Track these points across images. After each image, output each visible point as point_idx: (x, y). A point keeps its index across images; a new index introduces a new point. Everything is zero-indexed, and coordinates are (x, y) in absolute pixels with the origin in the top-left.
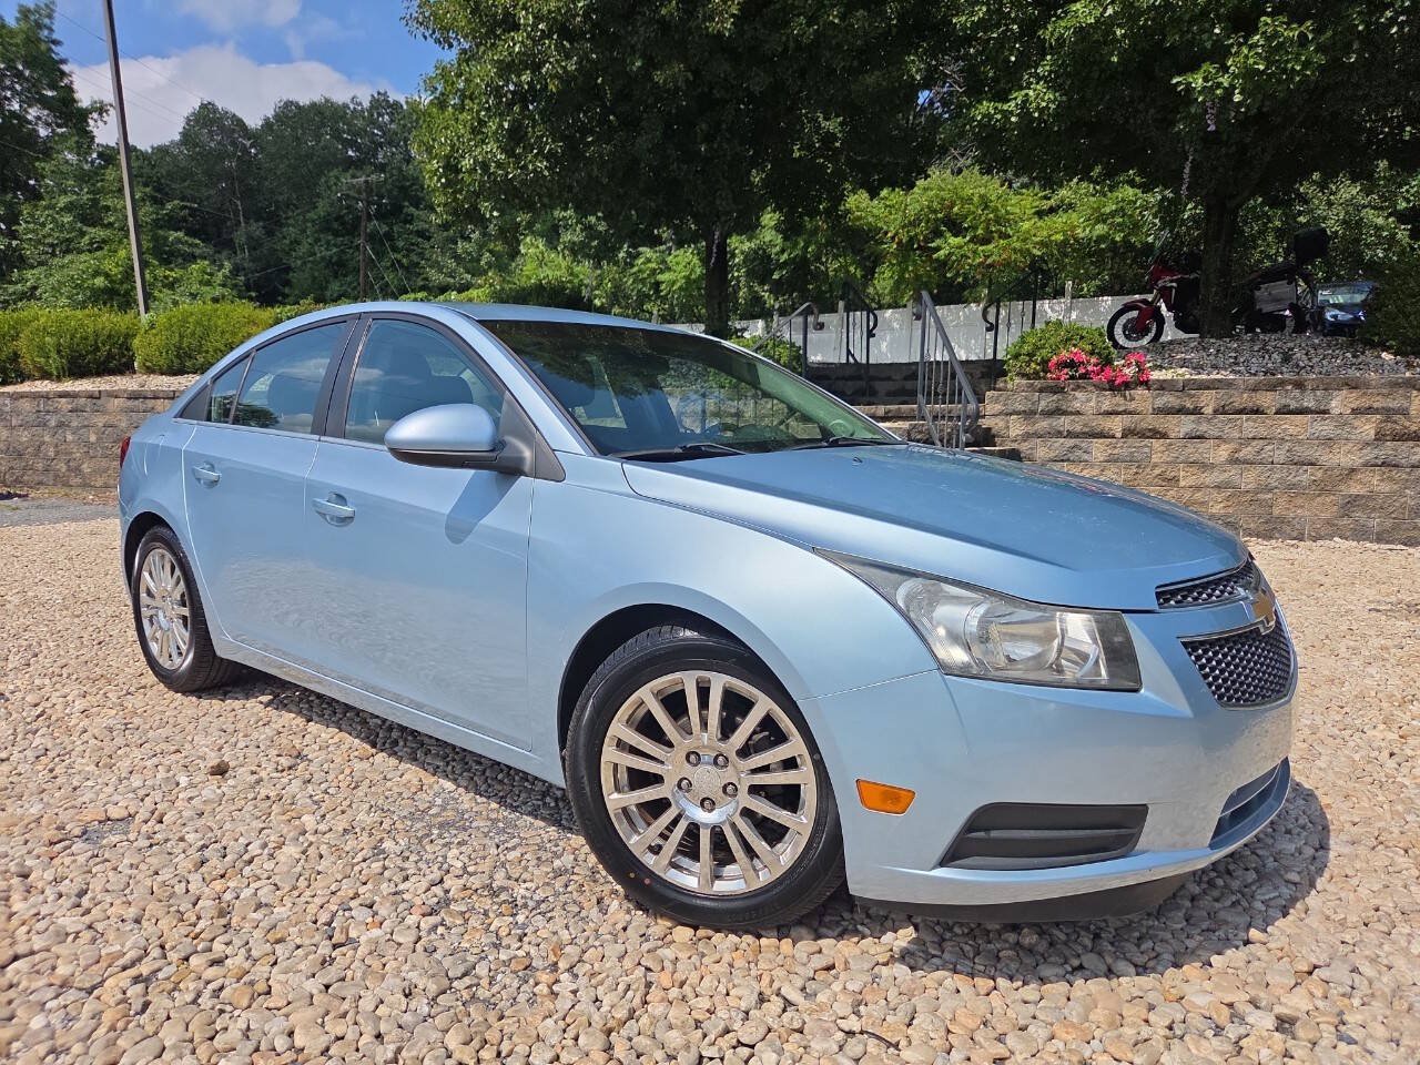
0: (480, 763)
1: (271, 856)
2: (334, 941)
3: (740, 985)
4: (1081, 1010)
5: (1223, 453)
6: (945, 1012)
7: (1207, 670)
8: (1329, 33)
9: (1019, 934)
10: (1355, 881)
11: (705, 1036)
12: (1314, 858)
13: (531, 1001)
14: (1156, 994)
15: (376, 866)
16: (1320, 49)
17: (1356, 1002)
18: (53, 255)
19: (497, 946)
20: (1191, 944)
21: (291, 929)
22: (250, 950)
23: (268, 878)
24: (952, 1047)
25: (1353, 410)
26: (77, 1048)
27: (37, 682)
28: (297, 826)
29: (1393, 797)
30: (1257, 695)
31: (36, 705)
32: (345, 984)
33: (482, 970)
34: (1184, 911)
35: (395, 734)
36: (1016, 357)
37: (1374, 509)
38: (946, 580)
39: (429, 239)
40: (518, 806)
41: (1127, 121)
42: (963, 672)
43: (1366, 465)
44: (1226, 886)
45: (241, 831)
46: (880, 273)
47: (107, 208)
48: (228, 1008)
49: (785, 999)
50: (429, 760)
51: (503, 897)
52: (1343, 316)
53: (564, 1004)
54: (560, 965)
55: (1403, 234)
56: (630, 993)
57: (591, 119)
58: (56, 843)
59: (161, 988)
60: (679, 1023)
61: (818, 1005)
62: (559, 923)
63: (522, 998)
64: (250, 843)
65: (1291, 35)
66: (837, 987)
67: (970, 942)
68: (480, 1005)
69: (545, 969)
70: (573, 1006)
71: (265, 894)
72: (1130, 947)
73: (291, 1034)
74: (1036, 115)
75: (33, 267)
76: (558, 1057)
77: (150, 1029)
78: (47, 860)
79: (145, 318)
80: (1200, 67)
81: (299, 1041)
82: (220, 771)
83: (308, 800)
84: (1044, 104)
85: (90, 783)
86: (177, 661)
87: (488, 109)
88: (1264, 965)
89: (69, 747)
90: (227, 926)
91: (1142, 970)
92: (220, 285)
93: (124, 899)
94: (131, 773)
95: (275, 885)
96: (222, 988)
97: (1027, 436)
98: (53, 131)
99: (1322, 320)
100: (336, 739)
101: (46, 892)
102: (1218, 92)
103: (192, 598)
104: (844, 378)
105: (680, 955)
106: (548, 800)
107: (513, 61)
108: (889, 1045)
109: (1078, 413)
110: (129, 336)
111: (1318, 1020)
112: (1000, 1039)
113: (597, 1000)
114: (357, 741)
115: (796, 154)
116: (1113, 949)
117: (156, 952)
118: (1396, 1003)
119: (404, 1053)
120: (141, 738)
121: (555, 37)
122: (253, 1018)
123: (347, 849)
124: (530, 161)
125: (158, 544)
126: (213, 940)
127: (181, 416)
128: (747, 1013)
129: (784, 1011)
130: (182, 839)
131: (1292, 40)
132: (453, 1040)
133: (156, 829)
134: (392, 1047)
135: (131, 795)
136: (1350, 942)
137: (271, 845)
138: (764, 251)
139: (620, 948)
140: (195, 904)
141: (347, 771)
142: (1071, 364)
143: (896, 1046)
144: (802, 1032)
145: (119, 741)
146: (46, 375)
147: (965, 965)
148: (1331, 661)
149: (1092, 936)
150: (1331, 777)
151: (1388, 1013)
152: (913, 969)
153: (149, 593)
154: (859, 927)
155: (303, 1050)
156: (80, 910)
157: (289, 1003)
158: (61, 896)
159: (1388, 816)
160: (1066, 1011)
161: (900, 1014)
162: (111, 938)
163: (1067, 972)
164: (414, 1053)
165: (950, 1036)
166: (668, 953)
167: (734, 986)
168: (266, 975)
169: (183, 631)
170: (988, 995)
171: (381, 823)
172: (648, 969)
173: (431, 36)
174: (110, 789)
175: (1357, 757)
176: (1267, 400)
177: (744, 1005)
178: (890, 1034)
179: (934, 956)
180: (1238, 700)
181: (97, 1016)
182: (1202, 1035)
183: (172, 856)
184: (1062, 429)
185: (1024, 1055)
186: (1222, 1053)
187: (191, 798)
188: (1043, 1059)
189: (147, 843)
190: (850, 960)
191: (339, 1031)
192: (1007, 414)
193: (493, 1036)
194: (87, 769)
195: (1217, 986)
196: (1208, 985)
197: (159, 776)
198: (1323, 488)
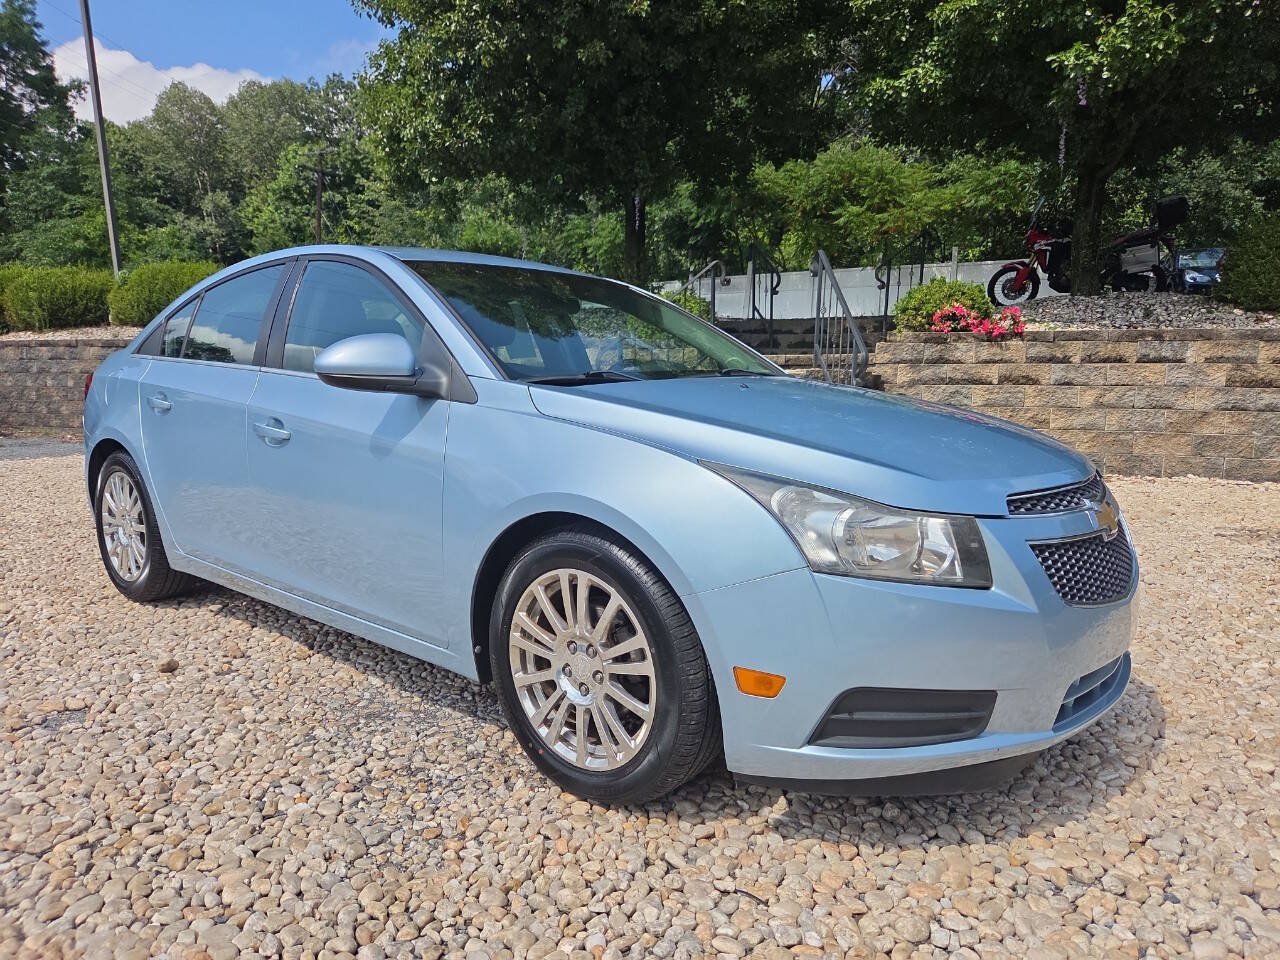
0: (405, 663)
1: (213, 741)
2: (264, 813)
3: (628, 851)
4: (933, 872)
5: (1089, 398)
6: (812, 875)
7: (1053, 570)
8: (1190, 16)
9: (883, 809)
10: (1188, 765)
11: (594, 894)
12: (1153, 745)
13: (440, 865)
14: (1003, 859)
15: (307, 750)
16: (1181, 30)
17: (1183, 867)
18: (37, 220)
19: (411, 818)
20: (1036, 817)
21: (226, 803)
22: (188, 820)
23: (208, 760)
24: (816, 904)
25: (1206, 359)
26: (25, 904)
27: (10, 593)
28: (237, 716)
29: (1227, 694)
30: (1099, 595)
31: (8, 612)
32: (271, 849)
33: (396, 838)
34: (1032, 789)
35: (331, 638)
36: (904, 311)
37: (1224, 449)
38: (816, 488)
39: (378, 207)
40: (439, 700)
41: (1006, 97)
42: (831, 570)
43: (1217, 408)
44: (1072, 768)
45: (185, 718)
46: (786, 240)
47: (86, 178)
48: (165, 870)
49: (669, 863)
50: (360, 660)
51: (420, 776)
52: (1201, 278)
53: (468, 867)
54: (467, 834)
55: (1258, 205)
56: (529, 858)
57: (520, 94)
58: (17, 730)
59: (104, 853)
60: (571, 883)
61: (698, 868)
62: (469, 797)
63: (431, 862)
64: (193, 730)
65: (1155, 16)
66: (715, 852)
67: (839, 815)
68: (393, 869)
69: (455, 836)
70: (477, 869)
71: (205, 774)
72: (982, 820)
73: (220, 892)
74: (925, 90)
75: (19, 231)
76: (461, 912)
77: (92, 888)
78: (8, 743)
79: (118, 274)
80: (1071, 46)
81: (226, 898)
82: (170, 668)
83: (248, 694)
84: (932, 81)
85: (52, 679)
86: (136, 573)
87: (427, 84)
88: (1102, 836)
89: (36, 648)
90: (168, 801)
91: (990, 838)
92: (188, 248)
93: (76, 777)
94: (89, 670)
95: (214, 766)
96: (160, 853)
97: (913, 383)
98: (37, 107)
99: (1183, 282)
100: (278, 642)
101: (6, 770)
102: (1088, 69)
103: (148, 516)
104: (750, 332)
105: (576, 826)
106: (466, 694)
107: (450, 38)
108: (760, 902)
109: (959, 362)
110: (103, 292)
111: (1148, 883)
112: (860, 897)
113: (499, 864)
114: (297, 643)
115: (709, 128)
116: (966, 822)
117: (102, 822)
118: (1218, 867)
119: (321, 908)
120: (100, 640)
121: (488, 17)
122: (186, 879)
123: (282, 735)
124: (465, 131)
125: (117, 468)
126: (154, 812)
127: (138, 352)
128: (633, 875)
129: (667, 872)
130: (132, 727)
131: (1156, 20)
132: (365, 898)
133: (110, 717)
134: (310, 903)
135: (89, 689)
136: (1180, 816)
137: (212, 732)
138: (681, 218)
139: (522, 819)
140: (139, 783)
141: (286, 669)
142: (953, 318)
143: (766, 903)
144: (682, 891)
145: (81, 643)
146: (28, 327)
147: (832, 835)
148: (1179, 579)
149: (948, 811)
150: (1172, 677)
151: (1210, 876)
152: (784, 837)
153: (110, 513)
154: (739, 802)
155: (230, 906)
156: (36, 787)
157: (219, 866)
158: (18, 774)
159: (1222, 709)
160: (920, 874)
161: (771, 875)
162: (62, 810)
163: (924, 841)
164: (331, 908)
165: (815, 895)
166: (565, 824)
167: (623, 852)
168: (200, 843)
169: (141, 547)
170: (851, 860)
171: (314, 713)
172: (547, 838)
173: (375, 15)
174: (68, 685)
175: (1196, 660)
176: (1130, 350)
177: (630, 868)
178: (761, 893)
179: (804, 827)
180: (1081, 598)
181: (45, 877)
182: (1042, 895)
183: (122, 742)
184: (944, 376)
185: (880, 910)
186: (1059, 910)
187: (143, 692)
188: (896, 913)
189: (101, 729)
190: (729, 830)
191: (264, 889)
192: (895, 363)
193: (402, 894)
194: (50, 666)
195: (1059, 854)
196: (1050, 852)
197: (115, 673)
198: (1179, 430)
